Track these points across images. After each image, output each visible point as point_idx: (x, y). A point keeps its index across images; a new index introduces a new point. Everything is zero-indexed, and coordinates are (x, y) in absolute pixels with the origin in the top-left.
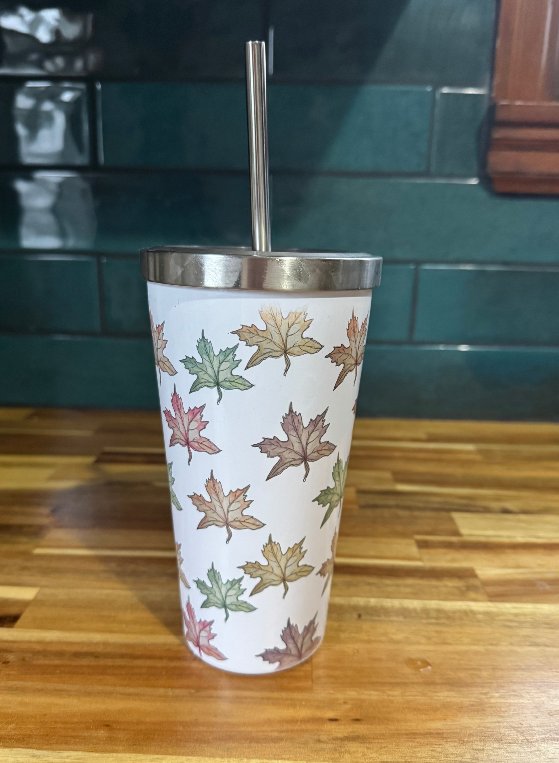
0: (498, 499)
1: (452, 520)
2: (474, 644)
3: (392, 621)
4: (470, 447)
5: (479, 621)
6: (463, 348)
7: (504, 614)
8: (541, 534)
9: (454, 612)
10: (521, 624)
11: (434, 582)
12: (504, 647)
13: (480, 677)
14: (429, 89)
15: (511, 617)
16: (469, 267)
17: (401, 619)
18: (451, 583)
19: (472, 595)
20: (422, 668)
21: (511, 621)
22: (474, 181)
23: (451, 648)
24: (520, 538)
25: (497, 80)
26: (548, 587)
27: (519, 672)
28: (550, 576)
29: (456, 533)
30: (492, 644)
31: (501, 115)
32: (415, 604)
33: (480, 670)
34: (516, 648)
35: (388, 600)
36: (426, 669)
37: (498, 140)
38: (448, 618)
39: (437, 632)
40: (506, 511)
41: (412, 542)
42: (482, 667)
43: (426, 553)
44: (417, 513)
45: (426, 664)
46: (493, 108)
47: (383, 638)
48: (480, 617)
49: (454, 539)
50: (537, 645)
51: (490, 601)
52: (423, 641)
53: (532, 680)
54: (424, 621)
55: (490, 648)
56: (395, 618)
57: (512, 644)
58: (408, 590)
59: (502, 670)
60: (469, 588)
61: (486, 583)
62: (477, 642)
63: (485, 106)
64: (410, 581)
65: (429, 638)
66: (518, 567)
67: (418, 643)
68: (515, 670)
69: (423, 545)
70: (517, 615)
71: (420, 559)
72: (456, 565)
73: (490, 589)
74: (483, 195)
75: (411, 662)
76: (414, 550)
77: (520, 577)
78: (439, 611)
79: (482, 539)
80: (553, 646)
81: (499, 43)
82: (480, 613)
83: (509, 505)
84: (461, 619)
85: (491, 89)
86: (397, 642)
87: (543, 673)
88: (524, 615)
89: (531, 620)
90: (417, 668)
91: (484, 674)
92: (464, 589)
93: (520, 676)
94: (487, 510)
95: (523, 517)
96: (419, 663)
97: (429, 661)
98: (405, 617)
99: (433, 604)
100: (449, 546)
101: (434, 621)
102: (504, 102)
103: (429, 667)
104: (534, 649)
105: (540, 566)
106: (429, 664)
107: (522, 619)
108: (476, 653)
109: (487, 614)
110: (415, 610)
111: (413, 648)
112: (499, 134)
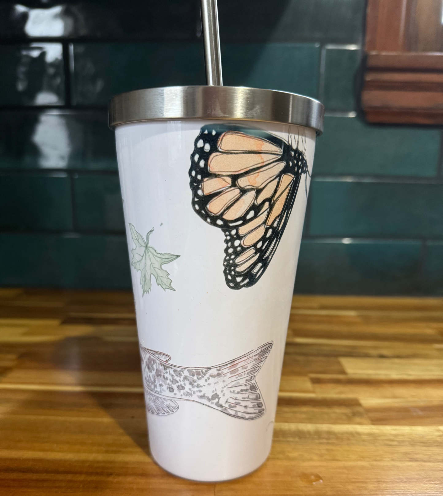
0: (375, 348)
1: (339, 363)
2: (360, 460)
3: (288, 442)
4: (352, 313)
5: (364, 441)
6: (346, 241)
7: (385, 435)
8: (411, 373)
9: (343, 434)
10: (401, 443)
11: (325, 410)
12: (387, 463)
13: (366, 489)
14: (317, 45)
15: (392, 438)
16: (349, 180)
17: (297, 439)
18: (339, 411)
19: (358, 419)
20: (314, 482)
21: (393, 441)
22: (352, 115)
23: (341, 464)
24: (394, 375)
25: (368, 38)
26: (420, 413)
27: (401, 485)
28: (422, 404)
29: (343, 372)
30: (375, 460)
31: (372, 62)
32: (309, 427)
33: (366, 482)
34: (398, 464)
35: (286, 424)
36: (318, 482)
37: (369, 81)
38: (337, 438)
39: (328, 450)
40: (382, 356)
41: (306, 379)
42: (368, 480)
43: (318, 387)
44: (311, 358)
45: (318, 478)
46: (365, 58)
47: (281, 456)
48: (364, 437)
49: (341, 377)
50: (416, 460)
51: (373, 424)
52: (315, 458)
53: (414, 492)
54: (317, 441)
55: (375, 463)
56: (291, 439)
57: (393, 460)
58: (303, 416)
59: (386, 482)
60: (354, 414)
61: (369, 410)
62: (362, 458)
63: (359, 58)
64: (305, 409)
65: (321, 456)
66: (395, 397)
67: (311, 460)
68: (398, 482)
69: (316, 381)
70: (396, 436)
71: (313, 392)
72: (343, 396)
73: (372, 415)
74: (359, 125)
75: (305, 476)
76: (309, 385)
77: (397, 405)
78: (329, 433)
79: (364, 377)
80: (429, 461)
81: (369, 11)
82: (364, 434)
83: (385, 352)
84: (348, 439)
85: (363, 45)
86: (293, 459)
87: (422, 485)
88: (403, 435)
89: (407, 439)
90: (311, 482)
91: (371, 486)
92: (350, 415)
93: (403, 488)
94: (367, 356)
95: (396, 361)
96: (313, 477)
97: (321, 475)
98: (300, 438)
99: (325, 427)
100: (338, 382)
101: (325, 441)
102: (374, 53)
103: (321, 481)
104: (413, 464)
105: (412, 396)
106: (321, 479)
107: (400, 438)
108: (362, 468)
109: (370, 434)
110: (309, 432)
111: (306, 464)
112: (369, 77)
